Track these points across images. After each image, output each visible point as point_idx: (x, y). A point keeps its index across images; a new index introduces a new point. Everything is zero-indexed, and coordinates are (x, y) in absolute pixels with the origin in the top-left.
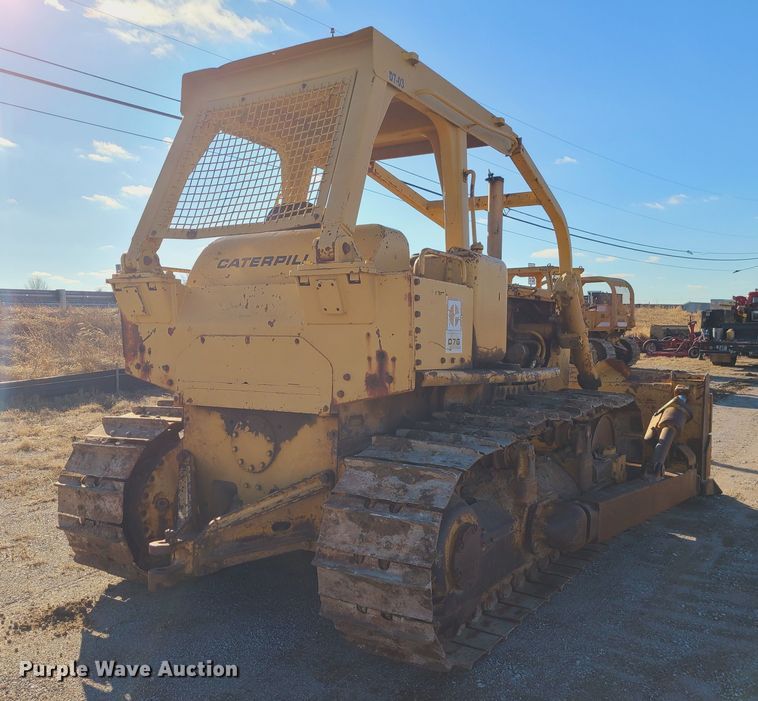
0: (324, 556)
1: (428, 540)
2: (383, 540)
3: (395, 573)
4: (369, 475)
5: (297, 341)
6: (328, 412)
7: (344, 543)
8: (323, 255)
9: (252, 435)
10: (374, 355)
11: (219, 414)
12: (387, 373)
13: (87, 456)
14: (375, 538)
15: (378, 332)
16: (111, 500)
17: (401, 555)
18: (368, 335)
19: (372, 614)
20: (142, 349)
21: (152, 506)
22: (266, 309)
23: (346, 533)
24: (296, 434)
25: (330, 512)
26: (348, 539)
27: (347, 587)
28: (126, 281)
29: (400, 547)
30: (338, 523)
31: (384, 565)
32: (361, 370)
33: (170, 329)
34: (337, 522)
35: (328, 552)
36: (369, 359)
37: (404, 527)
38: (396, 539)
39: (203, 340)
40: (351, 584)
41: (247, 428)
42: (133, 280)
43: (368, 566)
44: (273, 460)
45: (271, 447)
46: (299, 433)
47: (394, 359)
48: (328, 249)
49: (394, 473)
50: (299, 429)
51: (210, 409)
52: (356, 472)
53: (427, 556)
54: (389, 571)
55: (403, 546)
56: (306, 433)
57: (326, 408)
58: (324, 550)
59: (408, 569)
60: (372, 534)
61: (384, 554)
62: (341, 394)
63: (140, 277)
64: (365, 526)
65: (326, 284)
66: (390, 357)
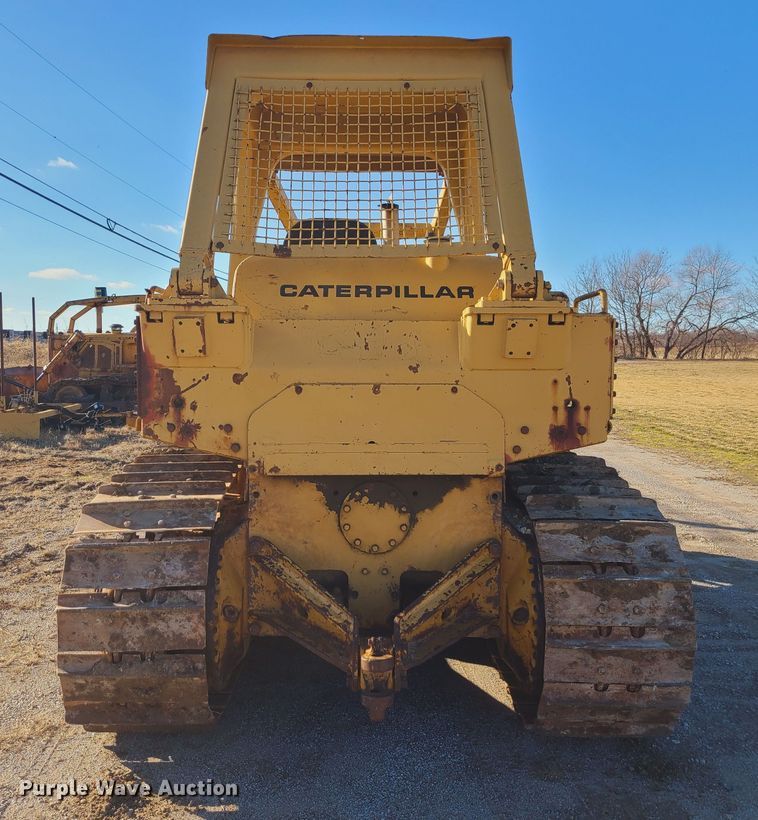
0: (559, 636)
1: (683, 597)
2: (630, 605)
3: (653, 640)
4: (573, 538)
5: (454, 390)
6: (503, 471)
7: (583, 617)
8: (518, 291)
9: (374, 507)
10: (561, 405)
11: (314, 486)
12: (578, 424)
13: (102, 562)
14: (620, 605)
15: (568, 379)
16: (180, 617)
17: (657, 618)
18: (555, 382)
19: (614, 689)
20: (179, 404)
21: (221, 618)
22: (400, 351)
23: (581, 605)
24: (441, 501)
25: (552, 584)
26: (586, 612)
27: (586, 665)
28: (182, 308)
29: (653, 610)
30: (567, 596)
31: (638, 632)
32: (543, 422)
33: (235, 376)
34: (564, 595)
35: (563, 631)
36: (555, 409)
37: (653, 588)
38: (645, 602)
39: (299, 390)
40: (592, 660)
41: (365, 499)
42: (195, 309)
43: (619, 637)
44: (407, 534)
45: (405, 519)
46: (445, 498)
47: (587, 409)
48: (527, 284)
49: (604, 533)
50: (445, 494)
51: (297, 480)
52: (554, 537)
53: (686, 614)
54: (645, 638)
55: (657, 608)
56: (454, 499)
57: (499, 467)
58: (557, 629)
59: (668, 632)
60: (615, 602)
61: (637, 621)
62: (517, 449)
63: (210, 304)
64: (604, 594)
65: (523, 325)
66: (582, 405)
